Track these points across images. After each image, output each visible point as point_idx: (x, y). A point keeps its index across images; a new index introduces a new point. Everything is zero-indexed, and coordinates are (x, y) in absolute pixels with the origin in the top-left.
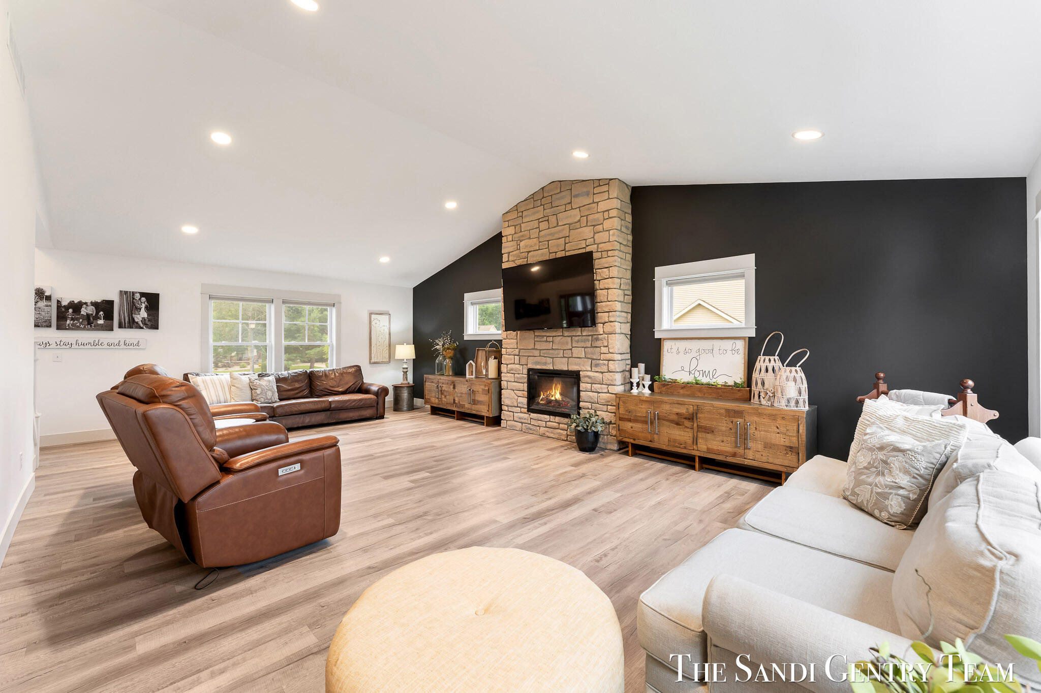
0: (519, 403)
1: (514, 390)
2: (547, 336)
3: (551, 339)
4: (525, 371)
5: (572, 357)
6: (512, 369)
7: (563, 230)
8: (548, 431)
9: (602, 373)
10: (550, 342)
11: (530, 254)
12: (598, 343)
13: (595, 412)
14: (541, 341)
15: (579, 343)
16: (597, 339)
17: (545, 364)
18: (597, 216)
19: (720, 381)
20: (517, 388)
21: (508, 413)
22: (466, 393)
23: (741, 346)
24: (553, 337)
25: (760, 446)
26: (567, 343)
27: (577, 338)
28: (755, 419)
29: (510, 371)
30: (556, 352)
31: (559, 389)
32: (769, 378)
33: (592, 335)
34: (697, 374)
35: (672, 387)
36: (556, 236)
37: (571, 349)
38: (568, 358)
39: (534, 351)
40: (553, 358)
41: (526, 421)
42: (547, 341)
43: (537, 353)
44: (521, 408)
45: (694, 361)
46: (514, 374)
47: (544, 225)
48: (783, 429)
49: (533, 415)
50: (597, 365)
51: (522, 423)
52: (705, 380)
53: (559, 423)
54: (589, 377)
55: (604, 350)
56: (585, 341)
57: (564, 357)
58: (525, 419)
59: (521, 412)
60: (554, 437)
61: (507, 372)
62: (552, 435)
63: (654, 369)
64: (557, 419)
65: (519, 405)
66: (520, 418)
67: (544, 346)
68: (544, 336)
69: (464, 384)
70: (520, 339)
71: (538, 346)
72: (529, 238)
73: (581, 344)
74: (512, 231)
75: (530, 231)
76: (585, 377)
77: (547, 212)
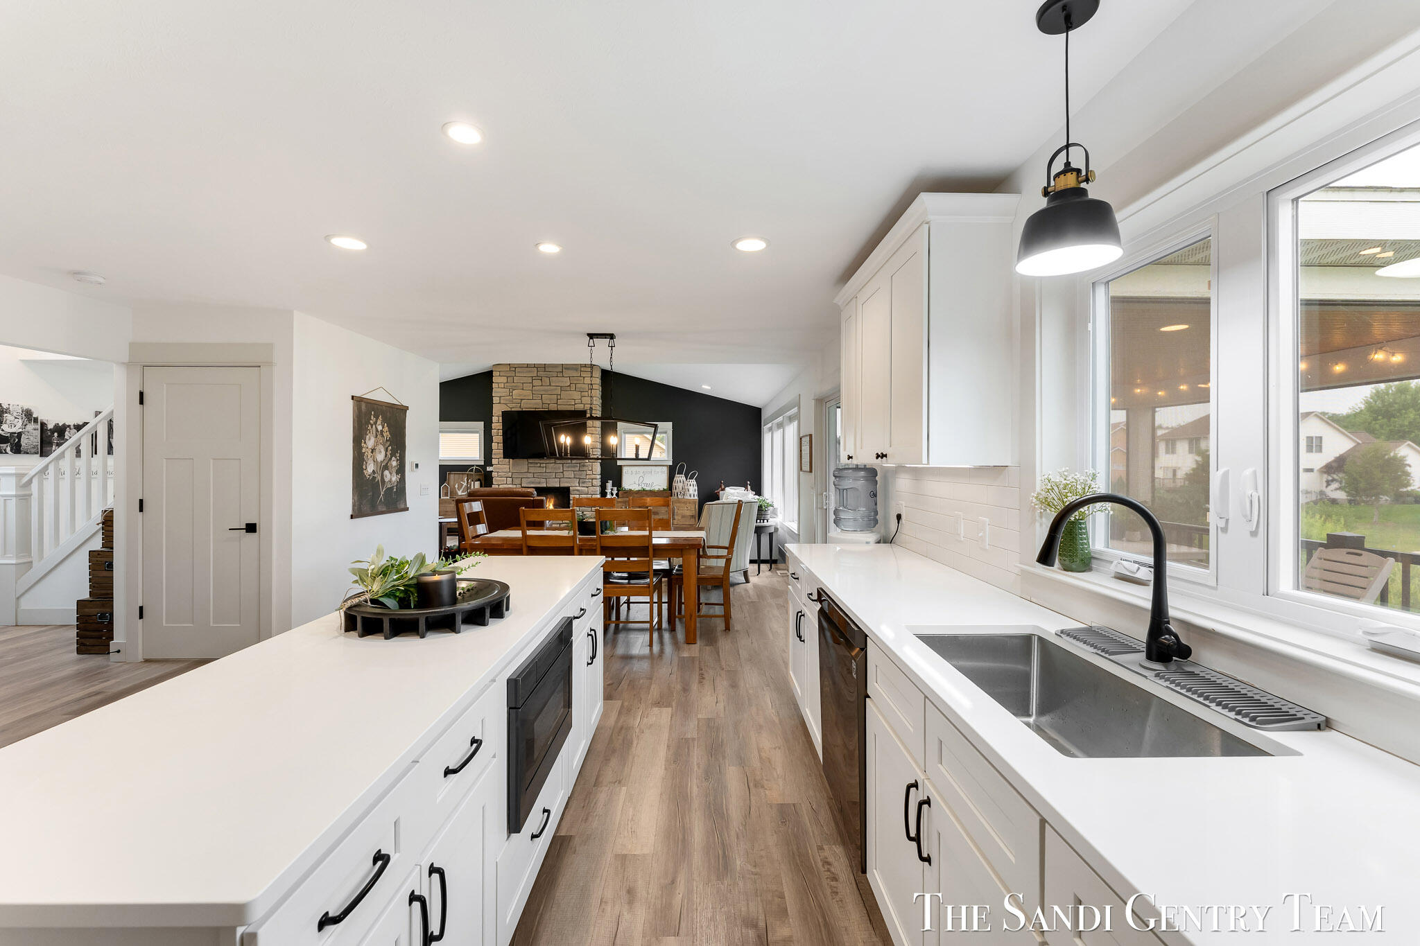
2: (541, 463)
3: (544, 465)
5: (563, 478)
7: (556, 389)
9: (588, 487)
10: (543, 467)
11: (523, 401)
12: (585, 468)
13: (583, 512)
14: (534, 467)
16: (584, 466)
17: (540, 483)
18: (583, 386)
19: (656, 488)
22: (451, 511)
23: (665, 470)
25: (680, 518)
26: (559, 468)
27: (567, 465)
28: (678, 505)
30: (549, 474)
31: (552, 502)
32: (680, 485)
33: (580, 463)
34: (643, 485)
35: (630, 492)
36: (549, 393)
37: (562, 472)
38: (560, 478)
39: (528, 474)
40: (546, 479)
42: (540, 467)
43: (531, 475)
45: (641, 478)
47: (537, 383)
48: (689, 508)
50: (583, 483)
52: (647, 489)
54: (578, 490)
55: (589, 472)
56: (574, 467)
57: (556, 478)
63: (618, 483)
67: (539, 470)
68: (537, 463)
69: (451, 503)
70: (513, 465)
71: (531, 470)
72: (523, 389)
73: (570, 469)
74: (504, 379)
75: (523, 383)
76: (574, 490)
77: (541, 373)
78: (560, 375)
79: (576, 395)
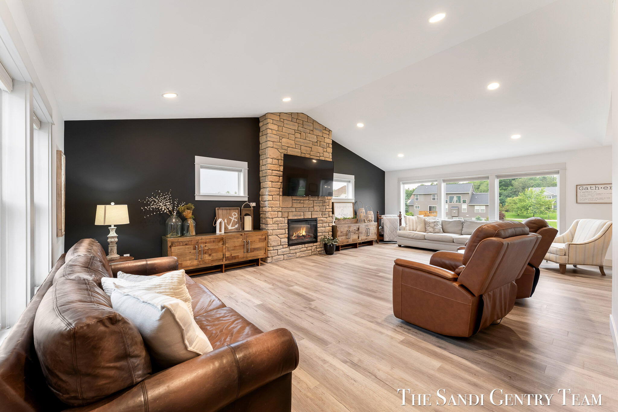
0: (283, 242)
1: (277, 235)
2: (300, 200)
3: (302, 202)
4: (286, 222)
5: (314, 211)
6: (277, 221)
7: (309, 143)
8: (301, 254)
9: (326, 218)
10: (302, 203)
11: (289, 149)
12: (325, 204)
14: (296, 203)
15: (317, 204)
16: (325, 202)
17: (300, 215)
20: (281, 233)
21: (274, 251)
23: (352, 205)
24: (304, 200)
27: (316, 201)
29: (275, 222)
30: (306, 208)
31: (305, 230)
33: (322, 200)
34: (344, 215)
35: (339, 219)
36: (306, 145)
37: (313, 207)
38: (311, 212)
39: (292, 208)
40: (304, 212)
41: (288, 252)
42: (300, 203)
43: (294, 210)
44: (283, 245)
45: (343, 211)
46: (278, 224)
47: (298, 135)
48: (374, 228)
49: (291, 248)
50: (325, 214)
51: (283, 255)
52: (346, 217)
53: (307, 247)
54: (322, 220)
56: (319, 203)
57: (309, 211)
58: (287, 251)
59: (283, 248)
60: (304, 256)
61: (273, 224)
62: (304, 255)
64: (306, 245)
65: (282, 244)
66: (283, 252)
67: (299, 205)
68: (298, 200)
69: (238, 238)
70: (283, 201)
71: (295, 205)
72: (288, 138)
73: (318, 204)
74: (275, 127)
75: (289, 134)
76: (320, 220)
77: (300, 128)
78: (311, 132)
79: (320, 150)
